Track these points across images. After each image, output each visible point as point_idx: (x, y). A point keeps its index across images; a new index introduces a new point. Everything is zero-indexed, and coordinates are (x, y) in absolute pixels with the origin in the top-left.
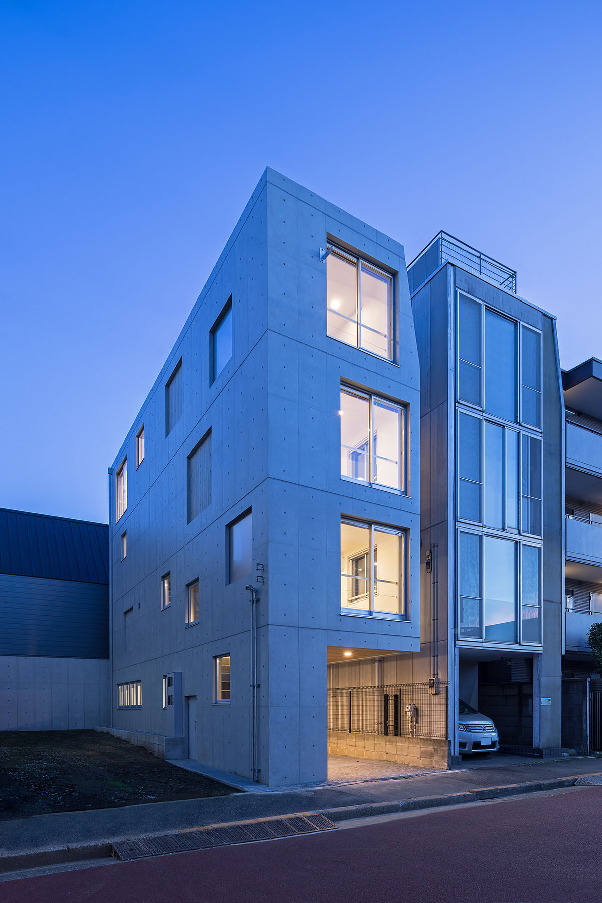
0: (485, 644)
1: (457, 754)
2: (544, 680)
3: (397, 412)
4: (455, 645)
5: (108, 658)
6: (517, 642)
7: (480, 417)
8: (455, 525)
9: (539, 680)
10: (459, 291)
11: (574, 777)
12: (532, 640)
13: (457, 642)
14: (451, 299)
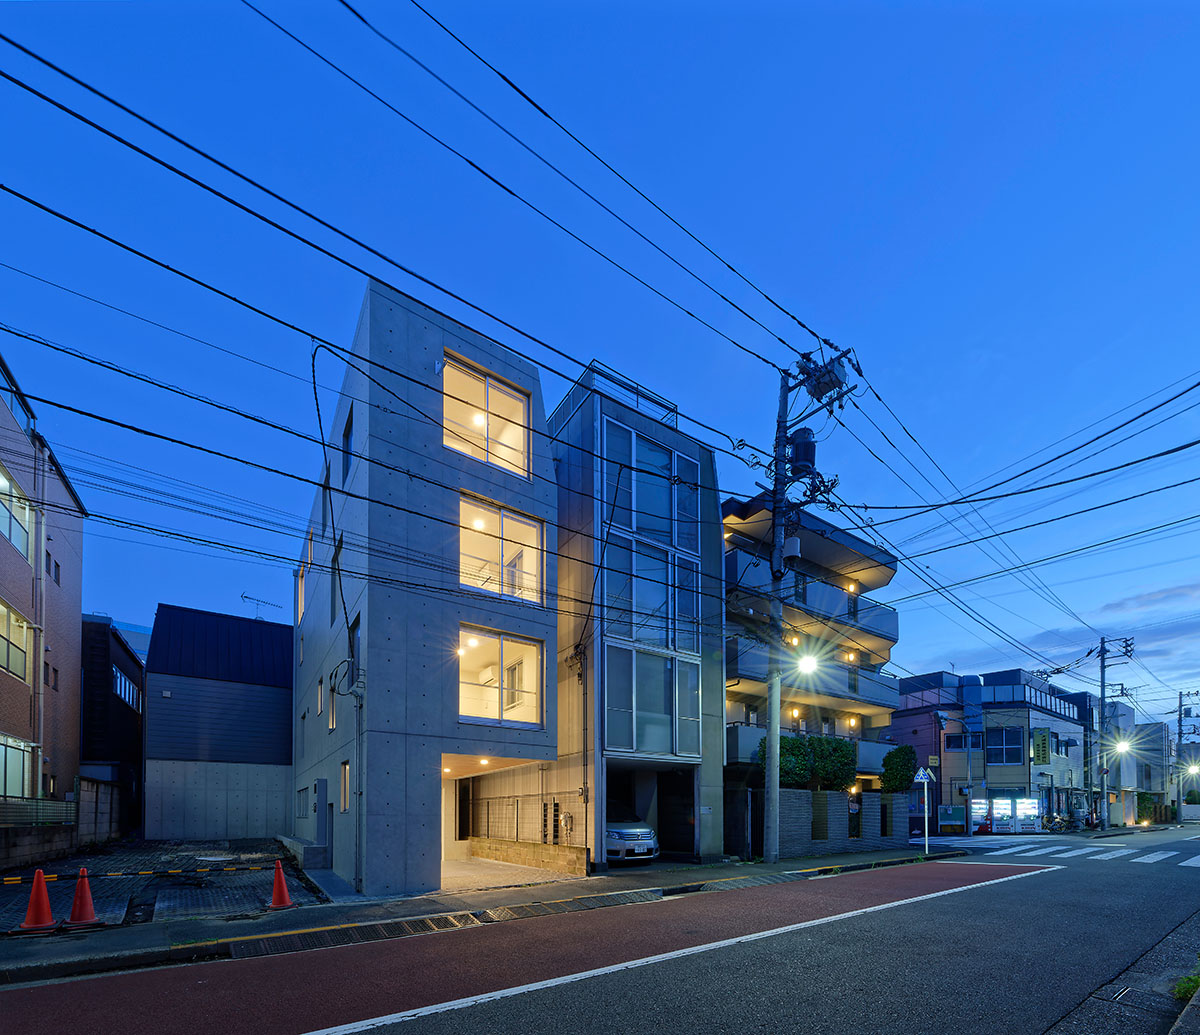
0: (636, 755)
1: (604, 861)
2: (703, 789)
3: (535, 527)
4: (602, 755)
5: (291, 764)
6: (672, 752)
7: (631, 538)
8: (602, 640)
9: (699, 790)
10: (606, 417)
11: (701, 883)
12: (691, 751)
13: (605, 752)
14: (597, 424)
